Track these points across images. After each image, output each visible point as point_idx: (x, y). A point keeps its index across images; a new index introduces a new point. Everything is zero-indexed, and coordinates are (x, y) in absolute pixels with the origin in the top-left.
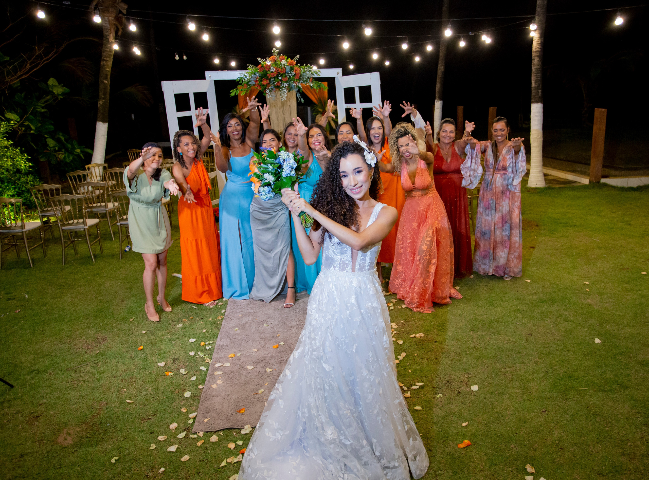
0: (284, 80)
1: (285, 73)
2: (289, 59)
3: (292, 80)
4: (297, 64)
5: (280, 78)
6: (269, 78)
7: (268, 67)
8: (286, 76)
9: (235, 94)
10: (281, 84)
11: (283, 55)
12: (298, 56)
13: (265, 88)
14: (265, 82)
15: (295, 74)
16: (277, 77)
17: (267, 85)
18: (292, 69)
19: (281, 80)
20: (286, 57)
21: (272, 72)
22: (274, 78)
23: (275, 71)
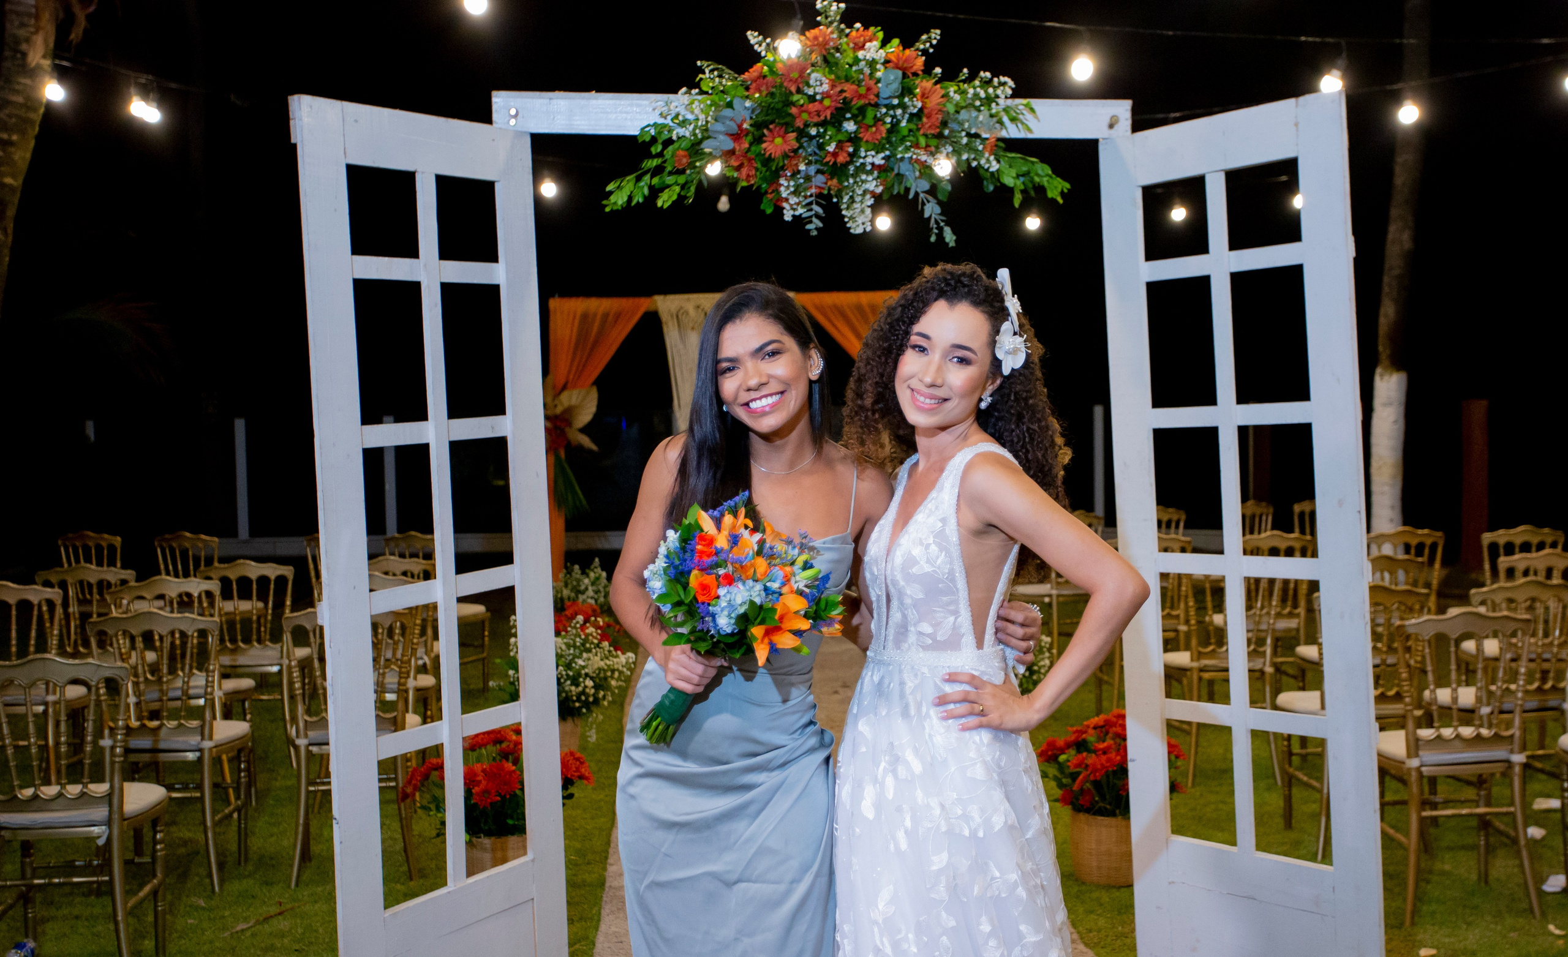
0: (866, 136)
1: (876, 106)
2: (896, 42)
3: (903, 140)
4: (928, 70)
5: (850, 126)
6: (799, 124)
7: (795, 75)
8: (878, 120)
9: (630, 198)
10: (853, 155)
11: (866, 28)
12: (936, 34)
13: (776, 175)
14: (776, 145)
15: (921, 110)
16: (836, 120)
17: (785, 156)
18: (906, 91)
19: (854, 139)
20: (881, 35)
21: (812, 99)
22: (823, 124)
23: (826, 95)
